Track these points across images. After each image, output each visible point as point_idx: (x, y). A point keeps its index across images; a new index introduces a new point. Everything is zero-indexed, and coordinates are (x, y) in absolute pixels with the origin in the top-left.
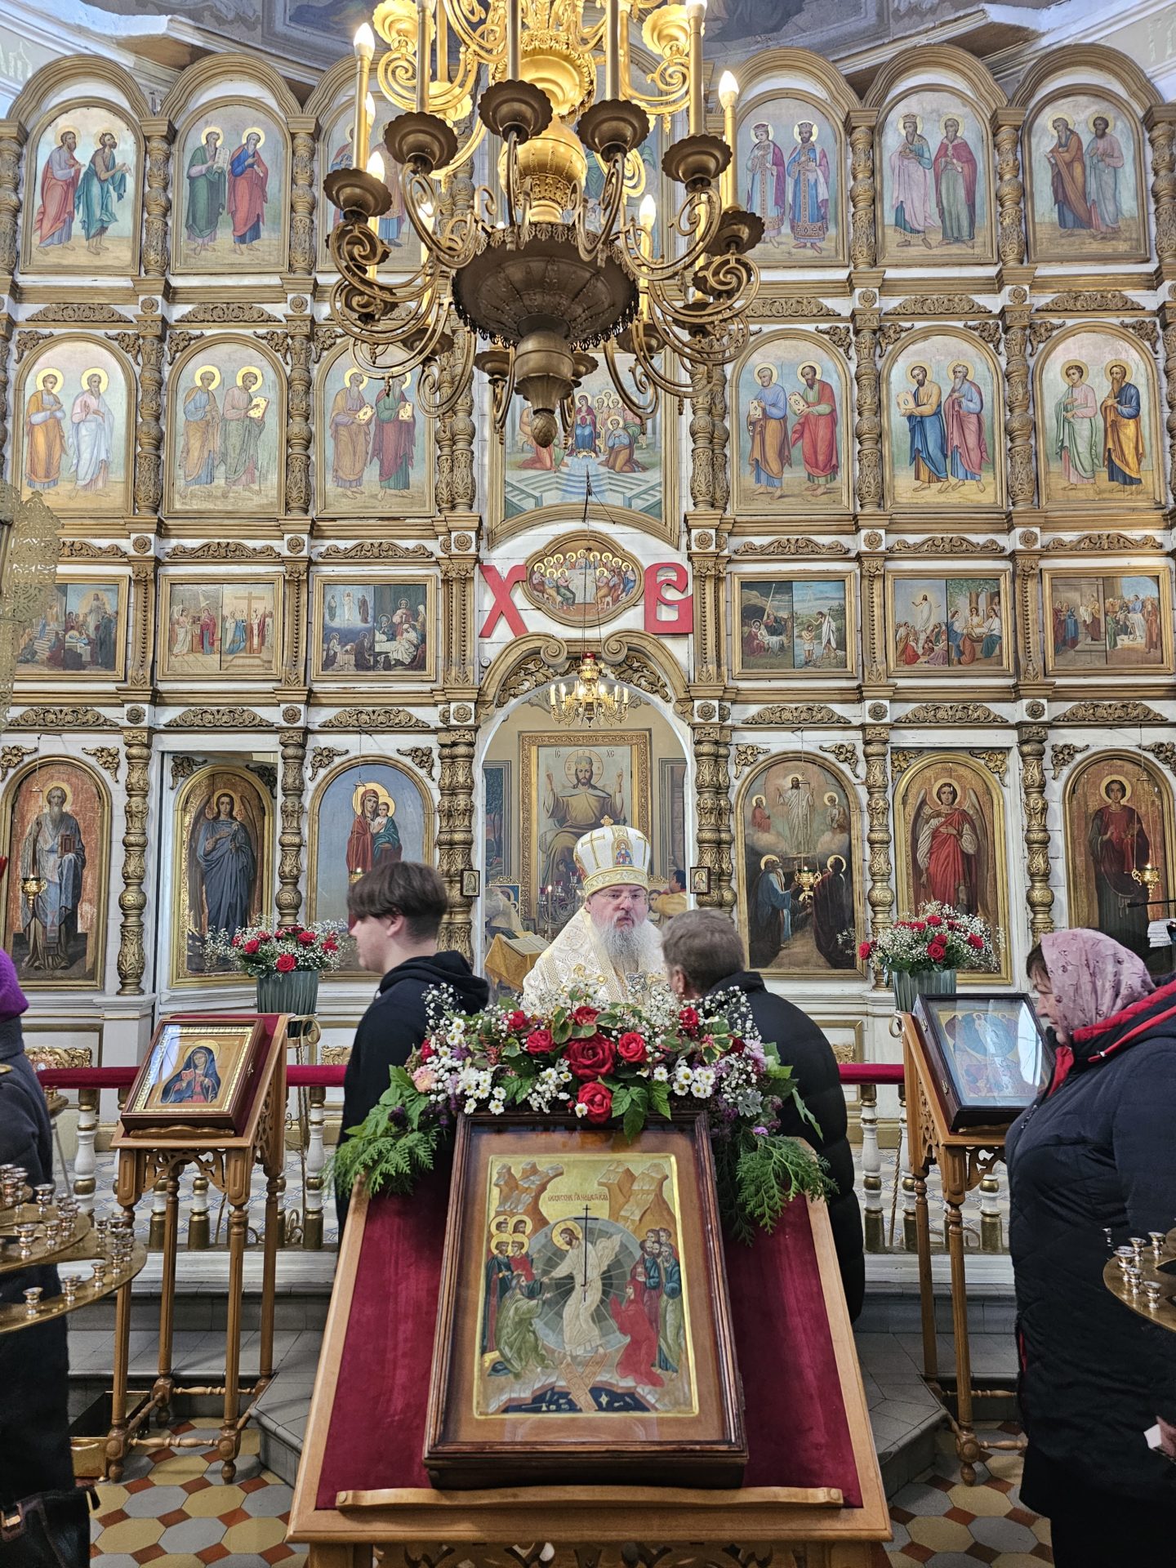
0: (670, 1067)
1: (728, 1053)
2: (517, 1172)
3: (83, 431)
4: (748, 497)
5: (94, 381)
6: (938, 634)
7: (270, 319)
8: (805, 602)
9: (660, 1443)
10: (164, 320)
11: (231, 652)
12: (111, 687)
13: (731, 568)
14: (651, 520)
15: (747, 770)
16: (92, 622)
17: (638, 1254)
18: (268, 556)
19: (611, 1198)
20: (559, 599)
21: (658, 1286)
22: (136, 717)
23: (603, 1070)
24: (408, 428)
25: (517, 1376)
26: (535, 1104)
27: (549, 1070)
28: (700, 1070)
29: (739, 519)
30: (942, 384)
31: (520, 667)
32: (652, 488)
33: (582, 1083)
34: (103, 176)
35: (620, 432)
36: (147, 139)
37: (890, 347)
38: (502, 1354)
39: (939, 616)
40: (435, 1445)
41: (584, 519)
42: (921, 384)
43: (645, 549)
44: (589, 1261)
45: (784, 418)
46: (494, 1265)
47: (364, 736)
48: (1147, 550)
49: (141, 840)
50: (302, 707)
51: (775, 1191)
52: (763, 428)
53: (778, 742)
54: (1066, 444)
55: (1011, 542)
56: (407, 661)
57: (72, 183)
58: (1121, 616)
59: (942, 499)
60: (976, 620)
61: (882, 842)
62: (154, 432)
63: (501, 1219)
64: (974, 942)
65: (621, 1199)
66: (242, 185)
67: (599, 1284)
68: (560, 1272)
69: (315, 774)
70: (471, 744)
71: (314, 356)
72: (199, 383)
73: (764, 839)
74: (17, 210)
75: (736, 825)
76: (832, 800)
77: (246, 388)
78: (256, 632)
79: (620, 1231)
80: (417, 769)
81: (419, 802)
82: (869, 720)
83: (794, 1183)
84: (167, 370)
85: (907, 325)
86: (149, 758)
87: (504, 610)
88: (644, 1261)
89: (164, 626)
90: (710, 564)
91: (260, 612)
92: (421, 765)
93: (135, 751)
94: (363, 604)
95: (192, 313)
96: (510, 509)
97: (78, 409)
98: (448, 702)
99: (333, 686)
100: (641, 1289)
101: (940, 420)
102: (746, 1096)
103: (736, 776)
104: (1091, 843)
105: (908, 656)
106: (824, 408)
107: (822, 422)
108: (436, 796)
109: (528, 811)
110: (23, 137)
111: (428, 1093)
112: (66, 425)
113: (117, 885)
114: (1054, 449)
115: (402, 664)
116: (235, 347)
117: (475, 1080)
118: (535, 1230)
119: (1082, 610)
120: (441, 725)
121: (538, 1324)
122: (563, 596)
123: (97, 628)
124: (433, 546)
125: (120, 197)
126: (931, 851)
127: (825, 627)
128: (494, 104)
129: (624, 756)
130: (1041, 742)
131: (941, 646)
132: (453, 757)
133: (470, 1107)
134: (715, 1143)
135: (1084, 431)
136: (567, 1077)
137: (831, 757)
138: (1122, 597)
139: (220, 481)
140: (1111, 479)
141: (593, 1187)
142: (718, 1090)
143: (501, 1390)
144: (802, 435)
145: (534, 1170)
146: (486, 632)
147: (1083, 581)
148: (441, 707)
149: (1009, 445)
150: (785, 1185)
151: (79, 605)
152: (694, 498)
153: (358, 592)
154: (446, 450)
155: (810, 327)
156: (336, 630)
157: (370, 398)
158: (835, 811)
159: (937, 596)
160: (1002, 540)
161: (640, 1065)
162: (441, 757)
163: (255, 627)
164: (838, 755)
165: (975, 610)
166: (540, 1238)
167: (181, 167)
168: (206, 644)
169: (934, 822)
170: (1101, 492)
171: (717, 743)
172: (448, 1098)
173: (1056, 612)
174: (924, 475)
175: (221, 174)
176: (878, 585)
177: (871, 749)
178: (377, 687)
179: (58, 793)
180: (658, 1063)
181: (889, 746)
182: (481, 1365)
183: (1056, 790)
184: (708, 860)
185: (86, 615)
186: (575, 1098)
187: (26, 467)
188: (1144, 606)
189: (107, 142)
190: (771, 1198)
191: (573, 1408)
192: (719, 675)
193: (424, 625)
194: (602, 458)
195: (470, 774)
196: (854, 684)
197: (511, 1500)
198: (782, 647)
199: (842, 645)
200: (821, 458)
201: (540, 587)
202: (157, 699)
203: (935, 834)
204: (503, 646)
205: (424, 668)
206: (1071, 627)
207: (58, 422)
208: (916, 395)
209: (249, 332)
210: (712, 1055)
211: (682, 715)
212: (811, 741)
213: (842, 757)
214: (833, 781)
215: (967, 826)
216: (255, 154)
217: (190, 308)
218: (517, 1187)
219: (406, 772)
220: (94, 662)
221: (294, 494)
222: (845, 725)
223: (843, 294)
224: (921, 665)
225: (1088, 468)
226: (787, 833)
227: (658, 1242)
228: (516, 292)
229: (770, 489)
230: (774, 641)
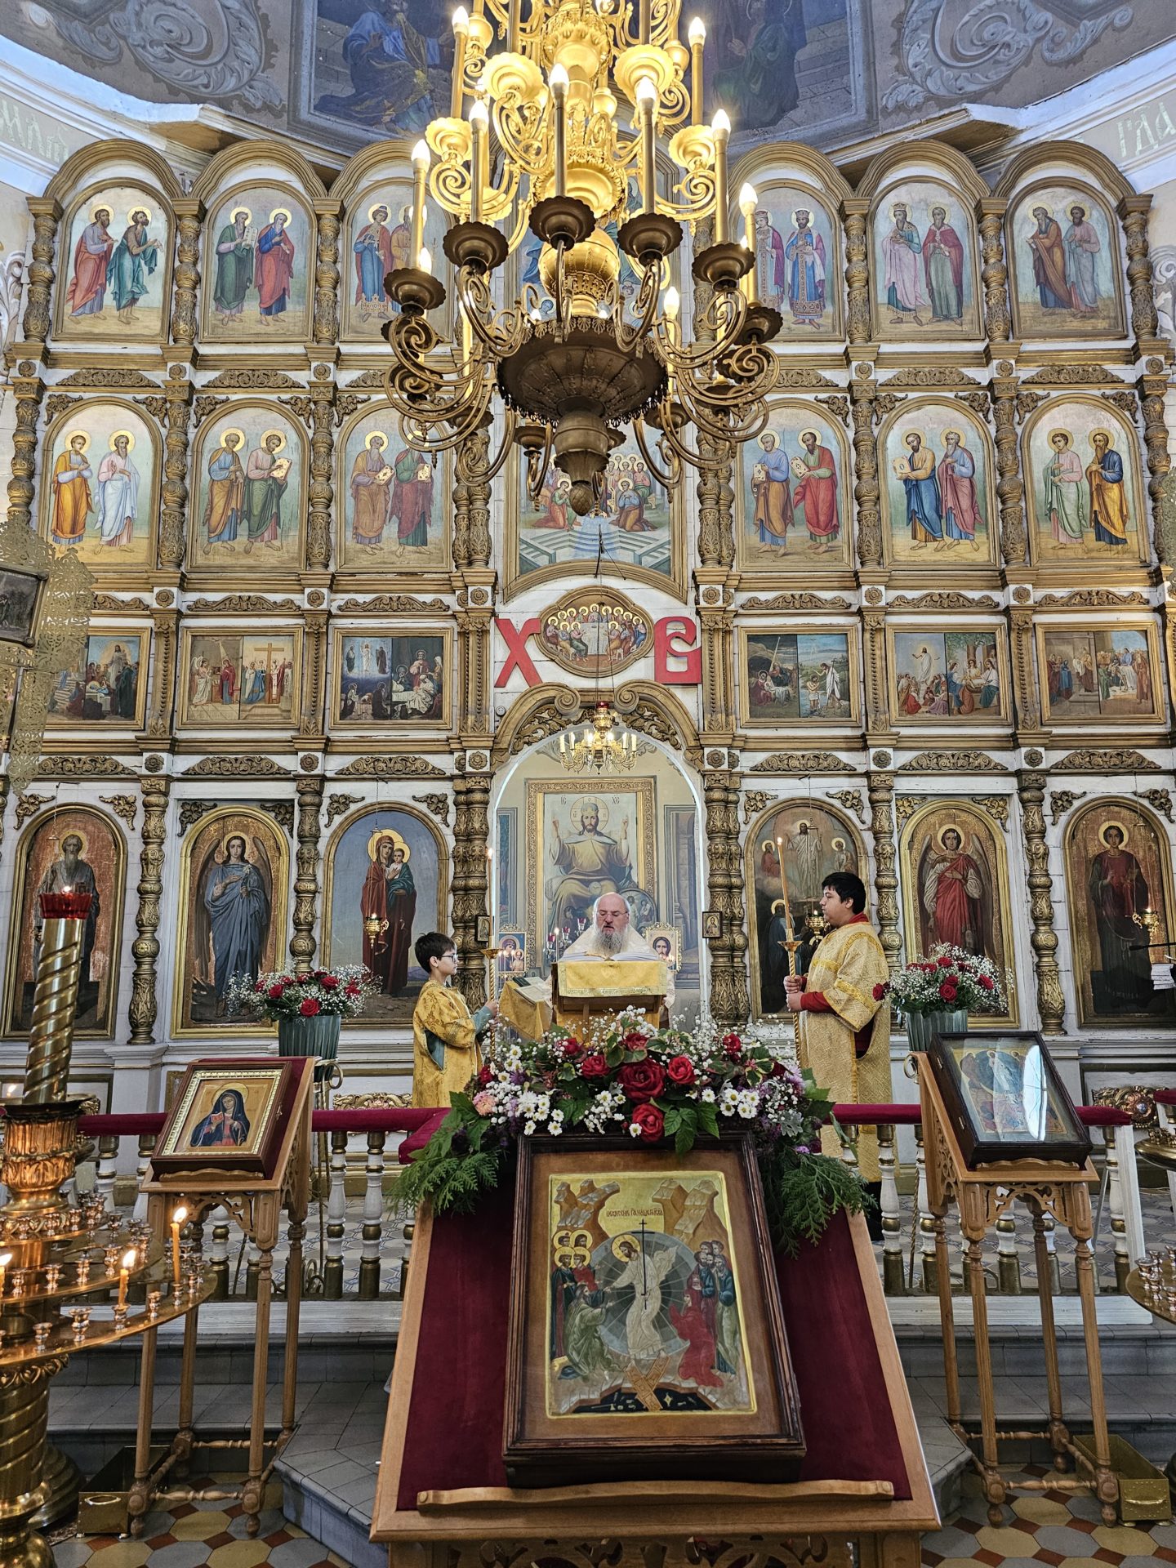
0: (717, 1089)
1: (770, 1076)
2: (576, 1190)
3: (109, 489)
4: (753, 554)
5: (121, 444)
6: (938, 685)
7: (295, 385)
8: (810, 654)
9: (724, 1438)
10: (191, 385)
11: (250, 701)
12: (130, 736)
13: (737, 621)
14: (663, 575)
15: (755, 816)
16: (113, 673)
17: (693, 1265)
18: (289, 608)
19: (665, 1213)
20: (572, 650)
21: (713, 1294)
22: (153, 765)
23: (656, 1092)
24: (426, 489)
25: (585, 1379)
26: (591, 1126)
27: (604, 1093)
28: (745, 1092)
29: (744, 575)
30: (936, 450)
31: (534, 715)
32: (661, 546)
33: (635, 1105)
34: (135, 251)
35: (629, 493)
36: (180, 217)
37: (885, 416)
38: (571, 1360)
39: (938, 668)
40: (513, 1443)
41: (596, 575)
42: (915, 450)
43: (655, 604)
44: (649, 1272)
45: (786, 481)
46: (558, 1277)
47: (381, 784)
48: (1134, 605)
49: (156, 888)
50: (319, 755)
51: (819, 1204)
52: (767, 490)
53: (785, 788)
54: (1055, 506)
55: (1002, 598)
56: (424, 710)
57: (104, 257)
58: (1112, 668)
59: (938, 557)
60: (974, 671)
61: (889, 887)
62: (179, 491)
63: (563, 1233)
64: (983, 982)
65: (675, 1215)
66: (269, 262)
67: (658, 1293)
68: (621, 1282)
69: (330, 821)
70: (486, 791)
71: (336, 419)
72: (224, 445)
73: (775, 883)
74: (51, 281)
75: (747, 870)
76: (839, 845)
77: (270, 450)
78: (275, 682)
79: (676, 1244)
80: (432, 816)
81: (434, 848)
82: (873, 768)
83: (837, 1197)
84: (192, 433)
85: (901, 395)
86: (166, 805)
87: (518, 660)
88: (699, 1271)
89: (184, 679)
90: (718, 618)
91: (280, 663)
92: (436, 812)
93: (153, 799)
94: (381, 656)
95: (220, 379)
96: (526, 566)
97: (104, 469)
98: (464, 750)
99: (350, 735)
100: (698, 1297)
101: (935, 483)
102: (788, 1117)
103: (746, 823)
104: (1092, 888)
105: (910, 706)
106: (824, 472)
107: (823, 485)
108: (451, 842)
109: (534, 857)
110: (59, 214)
111: (489, 1116)
112: (92, 483)
113: (129, 933)
114: (1044, 510)
115: (419, 713)
116: (260, 411)
117: (534, 1104)
118: (595, 1244)
119: (1075, 662)
120: (456, 772)
121: (602, 1331)
122: (576, 648)
123: (118, 679)
124: (450, 600)
125: (151, 271)
126: (937, 896)
127: (829, 679)
128: (543, 216)
129: (629, 804)
130: (1040, 789)
131: (941, 696)
132: (469, 804)
133: (530, 1128)
134: (762, 1162)
135: (1072, 495)
136: (621, 1099)
137: (837, 803)
138: (1112, 651)
139: (243, 538)
140: (1098, 538)
141: (649, 1204)
142: (762, 1111)
143: (572, 1393)
144: (804, 497)
145: (590, 1187)
146: (501, 683)
147: (1075, 635)
148: (456, 755)
149: (1000, 507)
150: (829, 1199)
151: (100, 656)
152: (702, 556)
153: (376, 644)
154: (464, 509)
155: (810, 397)
156: (353, 680)
157: (390, 460)
158: (843, 857)
159: (936, 649)
160: (997, 596)
161: (689, 1087)
162: (456, 803)
163: (275, 678)
164: (844, 802)
165: (972, 662)
166: (600, 1252)
167: (211, 243)
168: (226, 695)
169: (940, 867)
170: (1090, 551)
171: (726, 789)
172: (507, 1121)
173: (1050, 665)
174: (921, 535)
175: (249, 250)
176: (879, 638)
177: (878, 796)
178: (394, 734)
179: (74, 841)
180: (705, 1086)
181: (893, 793)
182: (552, 1368)
183: (1054, 836)
184: (720, 904)
185: (107, 666)
186: (629, 1120)
187: (52, 525)
188: (1134, 659)
189: (140, 220)
190: (816, 1211)
191: (640, 1407)
192: (727, 723)
193: (440, 674)
194: (614, 517)
195: (485, 821)
196: (858, 733)
197: (584, 1496)
198: (788, 697)
199: (846, 695)
200: (822, 518)
201: (554, 639)
202: (175, 747)
203: (941, 879)
204: (517, 696)
205: (440, 717)
206: (1065, 679)
207: (85, 480)
208: (911, 461)
209: (273, 397)
210: (755, 1078)
211: (691, 762)
212: (817, 787)
213: (848, 804)
214: (838, 826)
215: (971, 871)
216: (282, 232)
217: (216, 374)
218: (576, 1203)
219: (422, 819)
220: (114, 711)
221: (316, 550)
222: (851, 773)
223: (840, 366)
224: (922, 714)
225: (1076, 528)
226: (797, 878)
227: (711, 1253)
228: (558, 376)
229: (774, 547)
230: (781, 690)
